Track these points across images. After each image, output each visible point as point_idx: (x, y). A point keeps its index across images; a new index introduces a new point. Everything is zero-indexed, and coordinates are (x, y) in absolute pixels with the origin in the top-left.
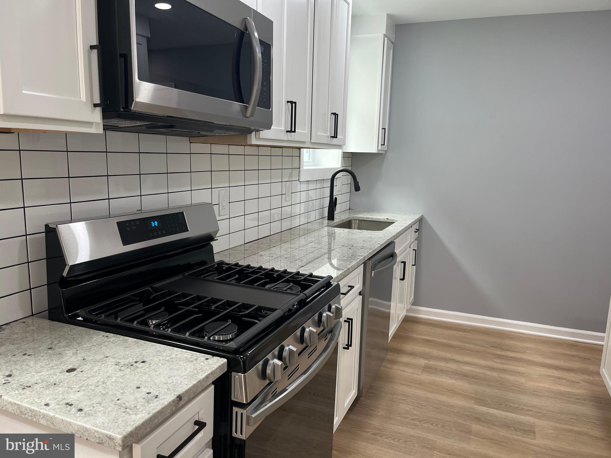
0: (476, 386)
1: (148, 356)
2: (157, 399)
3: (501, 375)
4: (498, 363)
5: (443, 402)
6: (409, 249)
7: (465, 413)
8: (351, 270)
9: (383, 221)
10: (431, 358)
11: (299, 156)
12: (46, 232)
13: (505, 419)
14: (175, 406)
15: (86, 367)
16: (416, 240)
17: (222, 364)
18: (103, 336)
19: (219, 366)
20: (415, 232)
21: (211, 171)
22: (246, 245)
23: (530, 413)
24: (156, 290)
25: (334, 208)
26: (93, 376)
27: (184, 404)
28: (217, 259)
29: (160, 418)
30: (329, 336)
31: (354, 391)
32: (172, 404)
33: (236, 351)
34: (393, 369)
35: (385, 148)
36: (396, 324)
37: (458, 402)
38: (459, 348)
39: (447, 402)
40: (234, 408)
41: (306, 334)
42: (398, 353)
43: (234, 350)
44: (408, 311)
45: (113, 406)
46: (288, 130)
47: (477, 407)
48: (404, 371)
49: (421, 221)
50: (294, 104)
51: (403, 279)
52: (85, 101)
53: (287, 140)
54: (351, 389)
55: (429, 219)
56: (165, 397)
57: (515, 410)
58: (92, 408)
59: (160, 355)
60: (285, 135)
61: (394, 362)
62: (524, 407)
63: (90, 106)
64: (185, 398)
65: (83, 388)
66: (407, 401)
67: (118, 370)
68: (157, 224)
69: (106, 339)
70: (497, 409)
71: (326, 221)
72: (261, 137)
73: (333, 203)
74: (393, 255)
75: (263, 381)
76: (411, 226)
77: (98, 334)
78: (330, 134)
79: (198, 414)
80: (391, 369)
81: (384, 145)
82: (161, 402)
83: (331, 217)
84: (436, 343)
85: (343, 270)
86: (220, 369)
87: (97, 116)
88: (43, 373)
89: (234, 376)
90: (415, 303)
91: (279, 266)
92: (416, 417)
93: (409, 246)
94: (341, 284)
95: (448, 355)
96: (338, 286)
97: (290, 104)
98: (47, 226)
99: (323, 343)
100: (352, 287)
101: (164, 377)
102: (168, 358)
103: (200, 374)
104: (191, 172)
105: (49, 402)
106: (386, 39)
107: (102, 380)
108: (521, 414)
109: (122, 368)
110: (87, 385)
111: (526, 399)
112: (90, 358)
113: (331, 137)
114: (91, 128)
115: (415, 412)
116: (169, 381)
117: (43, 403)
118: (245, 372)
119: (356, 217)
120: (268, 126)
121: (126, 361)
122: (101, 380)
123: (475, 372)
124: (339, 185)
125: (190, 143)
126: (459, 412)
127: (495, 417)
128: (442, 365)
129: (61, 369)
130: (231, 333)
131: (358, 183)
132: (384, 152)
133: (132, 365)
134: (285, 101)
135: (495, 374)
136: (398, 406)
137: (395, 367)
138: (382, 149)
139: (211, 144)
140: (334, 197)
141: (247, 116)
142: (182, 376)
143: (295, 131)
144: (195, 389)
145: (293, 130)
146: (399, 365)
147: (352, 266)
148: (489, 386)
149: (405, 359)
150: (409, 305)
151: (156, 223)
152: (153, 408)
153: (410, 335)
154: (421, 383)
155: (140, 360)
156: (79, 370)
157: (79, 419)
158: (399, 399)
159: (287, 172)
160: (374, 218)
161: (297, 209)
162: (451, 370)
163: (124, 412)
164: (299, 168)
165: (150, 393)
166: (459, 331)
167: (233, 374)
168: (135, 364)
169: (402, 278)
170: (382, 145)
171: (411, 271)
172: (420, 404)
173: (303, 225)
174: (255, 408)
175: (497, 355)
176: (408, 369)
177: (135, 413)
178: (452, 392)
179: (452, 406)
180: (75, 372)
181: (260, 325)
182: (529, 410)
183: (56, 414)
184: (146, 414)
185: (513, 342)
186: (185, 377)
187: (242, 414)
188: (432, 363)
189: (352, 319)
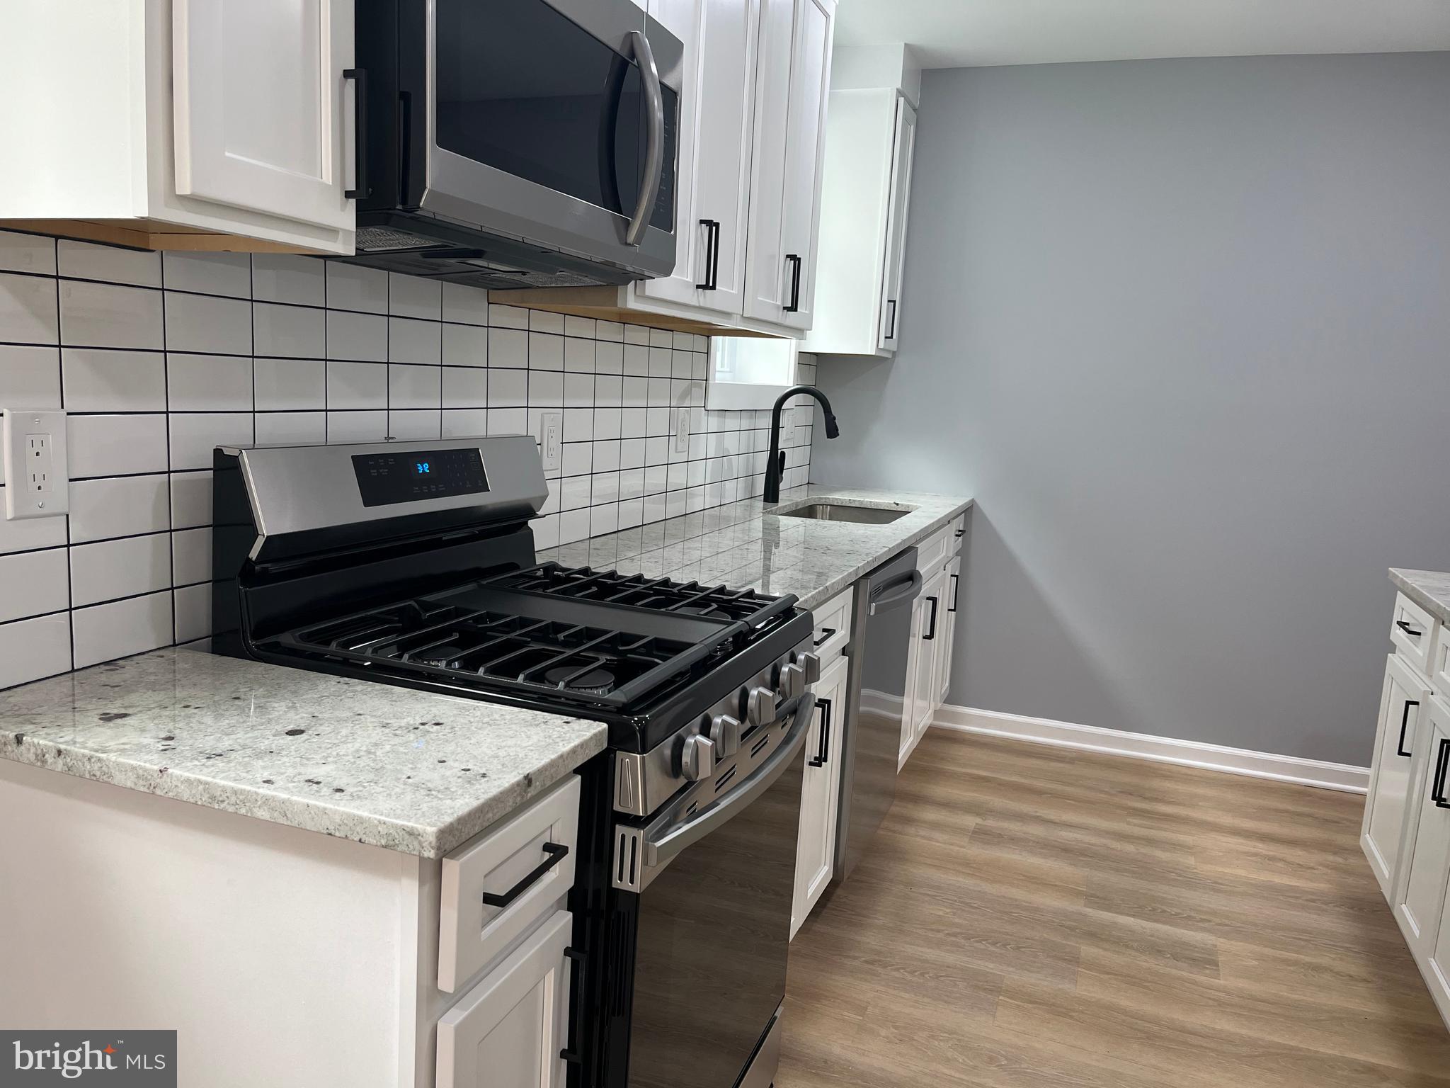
0: (1088, 869)
1: (444, 716)
2: (486, 779)
3: (1143, 850)
4: (1135, 825)
5: (1016, 900)
6: (941, 572)
7: (1063, 922)
8: (831, 592)
9: (887, 509)
10: (988, 813)
11: (707, 353)
12: (216, 469)
13: (1152, 936)
14: (520, 794)
15: (324, 729)
16: (957, 554)
17: (599, 732)
18: (339, 682)
19: (595, 735)
20: (957, 535)
21: (528, 369)
22: (592, 540)
23: (1206, 925)
24: (428, 607)
25: (780, 478)
26: (344, 742)
27: (536, 795)
28: (540, 560)
29: (496, 810)
30: (790, 722)
31: (826, 868)
32: (516, 789)
33: (626, 709)
34: (905, 835)
35: (893, 345)
36: (912, 738)
37: (1049, 901)
38: (1050, 794)
39: (1025, 902)
40: (618, 827)
41: (751, 702)
42: (916, 802)
43: (621, 706)
44: (938, 714)
45: (402, 786)
46: (700, 284)
47: (1089, 911)
48: (930, 839)
49: (968, 511)
50: (714, 228)
51: (931, 637)
52: (331, 184)
53: (697, 305)
54: (820, 864)
55: (985, 506)
56: (500, 776)
57: (1171, 919)
58: (361, 788)
59: (468, 715)
60: (693, 295)
61: (908, 820)
62: (1193, 914)
63: (339, 196)
64: (538, 783)
65: (330, 759)
66: (937, 898)
67: (390, 735)
68: (428, 469)
69: (346, 686)
70: (1133, 916)
71: (760, 504)
72: (648, 293)
73: (776, 463)
74: (912, 577)
75: (674, 780)
76: (948, 520)
77: (327, 679)
78: (783, 300)
79: (549, 830)
80: (900, 833)
81: (891, 337)
82: (496, 783)
83: (771, 495)
84: (1000, 784)
85: (815, 588)
86: (596, 740)
87: (346, 217)
88: (238, 736)
89: (622, 760)
90: (953, 697)
91: (681, 577)
92: (958, 930)
93: (942, 568)
94: (818, 616)
95: (1026, 808)
96: (809, 618)
97: (705, 228)
98: (218, 452)
99: (781, 733)
100: (830, 632)
101: (489, 748)
102: (486, 720)
103: (561, 744)
104: (488, 368)
105: (271, 777)
106: (902, 100)
107: (364, 748)
108: (1185, 927)
109: (397, 732)
110: (338, 754)
111: (1194, 897)
112: (326, 716)
113: (784, 308)
114: (335, 242)
115: (957, 920)
116: (502, 753)
117: (260, 780)
118: (644, 751)
119: (825, 498)
120: (666, 268)
121: (403, 723)
122: (361, 749)
123: (1085, 843)
124: (789, 426)
125: (489, 303)
126: (1053, 922)
127: (1130, 931)
128: (1014, 827)
129: (274, 731)
130: (602, 687)
131: (834, 418)
132: (889, 356)
133: (417, 728)
134: (696, 220)
135: (1130, 848)
136: (920, 908)
137: (912, 830)
138: (887, 348)
139: (530, 309)
140: (779, 451)
141: (628, 242)
142: (526, 747)
143: (714, 288)
144: (554, 769)
145: (711, 285)
146: (917, 826)
147: (833, 584)
148: (1117, 870)
149: (930, 814)
150: (940, 702)
151: (426, 466)
152: (483, 791)
153: (941, 766)
154: (968, 863)
155: (431, 721)
156: (310, 732)
157: (342, 803)
158: (921, 894)
159: (679, 386)
160: (867, 501)
161: (701, 473)
162: (1033, 839)
163: (428, 795)
164: (706, 380)
165: (469, 770)
166: (1051, 760)
167: (620, 754)
168: (421, 727)
169: (929, 634)
170: (886, 338)
171: (945, 621)
172: (967, 904)
173: (712, 509)
174: (658, 832)
175: (1134, 809)
176: (937, 835)
177: (450, 797)
178: (1036, 881)
179: (1036, 910)
180: (304, 736)
181: (664, 669)
182: (1205, 919)
183: (292, 795)
184: (472, 800)
185: (1168, 785)
186: (532, 748)
187: (634, 839)
188: (991, 823)
189: (829, 702)
